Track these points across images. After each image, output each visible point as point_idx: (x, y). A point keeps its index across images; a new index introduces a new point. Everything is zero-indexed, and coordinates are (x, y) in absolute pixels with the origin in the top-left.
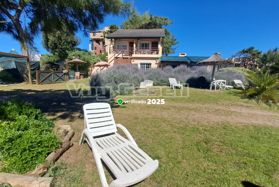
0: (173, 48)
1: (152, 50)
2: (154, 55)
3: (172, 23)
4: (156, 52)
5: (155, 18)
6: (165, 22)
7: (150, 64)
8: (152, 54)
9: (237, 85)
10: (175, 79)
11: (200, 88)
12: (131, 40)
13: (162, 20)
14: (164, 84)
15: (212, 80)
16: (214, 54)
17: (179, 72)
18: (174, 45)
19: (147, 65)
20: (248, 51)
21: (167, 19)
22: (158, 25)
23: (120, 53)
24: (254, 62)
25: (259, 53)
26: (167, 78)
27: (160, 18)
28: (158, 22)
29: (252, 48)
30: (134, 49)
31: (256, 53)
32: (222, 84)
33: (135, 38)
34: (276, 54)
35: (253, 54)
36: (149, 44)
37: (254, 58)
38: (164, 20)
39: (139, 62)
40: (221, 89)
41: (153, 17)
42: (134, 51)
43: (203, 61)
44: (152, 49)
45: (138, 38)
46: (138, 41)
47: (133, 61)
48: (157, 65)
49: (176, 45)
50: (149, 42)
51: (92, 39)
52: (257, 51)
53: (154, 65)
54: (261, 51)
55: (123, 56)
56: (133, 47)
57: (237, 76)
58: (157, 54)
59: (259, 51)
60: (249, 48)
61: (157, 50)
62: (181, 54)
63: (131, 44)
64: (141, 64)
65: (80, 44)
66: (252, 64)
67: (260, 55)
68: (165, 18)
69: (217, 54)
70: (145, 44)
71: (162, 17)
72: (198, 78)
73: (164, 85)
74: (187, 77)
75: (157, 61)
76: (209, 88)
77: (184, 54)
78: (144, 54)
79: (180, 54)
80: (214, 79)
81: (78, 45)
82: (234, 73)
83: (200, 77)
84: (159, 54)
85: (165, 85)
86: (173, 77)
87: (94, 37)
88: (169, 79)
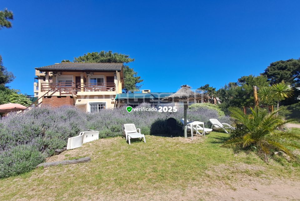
0: (138, 86)
1: (107, 86)
2: (110, 93)
3: (133, 60)
4: (112, 88)
5: (115, 55)
6: (125, 59)
7: (104, 104)
8: (107, 91)
9: (215, 126)
10: (134, 124)
11: (171, 136)
12: (77, 74)
13: (122, 57)
14: (117, 133)
15: (186, 124)
16: (182, 87)
17: (140, 114)
18: (138, 83)
19: (99, 105)
20: (205, 88)
21: (127, 57)
22: (118, 61)
23: (57, 91)
24: (212, 98)
25: (214, 89)
26: (122, 123)
27: (120, 56)
28: (118, 59)
29: (208, 85)
30: (81, 84)
31: (211, 89)
32: (198, 127)
33: (83, 71)
34: (232, 89)
35: (209, 90)
36: (103, 79)
37: (211, 94)
38: (124, 57)
39: (88, 101)
40: (198, 134)
41: (112, 54)
42: (82, 88)
43: (170, 96)
44: (107, 84)
45: (88, 71)
46: (88, 75)
47: (79, 101)
48: (114, 104)
49: (140, 83)
50: (103, 77)
51: (38, 76)
52: (212, 88)
53: (109, 104)
54: (215, 88)
55: (60, 94)
56: (80, 82)
57: (211, 114)
58: (113, 91)
59: (213, 88)
60: (205, 86)
61: (113, 86)
62: (145, 91)
63: (78, 79)
64: (91, 104)
65: (12, 82)
66: (211, 99)
67: (214, 91)
68: (125, 55)
69: (186, 86)
70: (98, 79)
71: (122, 55)
72: (165, 120)
73: (117, 136)
74: (152, 120)
75: (112, 100)
76: (183, 135)
77: (148, 91)
78: (96, 91)
79: (143, 91)
80: (188, 121)
81: (8, 82)
82: (206, 110)
83: (169, 119)
84: (116, 90)
85: (120, 135)
86: (130, 122)
87: (41, 74)
88: (125, 125)
